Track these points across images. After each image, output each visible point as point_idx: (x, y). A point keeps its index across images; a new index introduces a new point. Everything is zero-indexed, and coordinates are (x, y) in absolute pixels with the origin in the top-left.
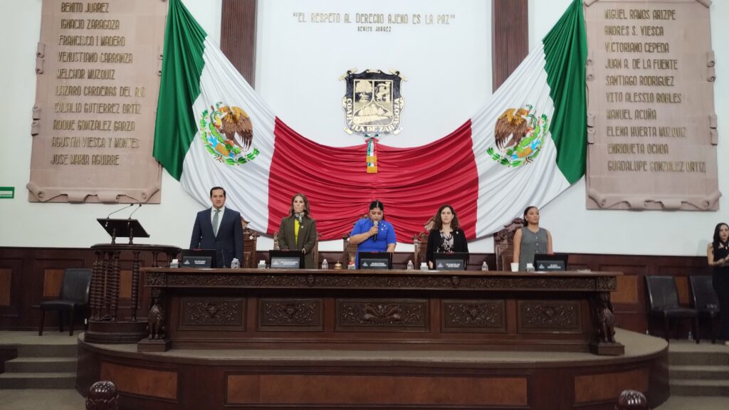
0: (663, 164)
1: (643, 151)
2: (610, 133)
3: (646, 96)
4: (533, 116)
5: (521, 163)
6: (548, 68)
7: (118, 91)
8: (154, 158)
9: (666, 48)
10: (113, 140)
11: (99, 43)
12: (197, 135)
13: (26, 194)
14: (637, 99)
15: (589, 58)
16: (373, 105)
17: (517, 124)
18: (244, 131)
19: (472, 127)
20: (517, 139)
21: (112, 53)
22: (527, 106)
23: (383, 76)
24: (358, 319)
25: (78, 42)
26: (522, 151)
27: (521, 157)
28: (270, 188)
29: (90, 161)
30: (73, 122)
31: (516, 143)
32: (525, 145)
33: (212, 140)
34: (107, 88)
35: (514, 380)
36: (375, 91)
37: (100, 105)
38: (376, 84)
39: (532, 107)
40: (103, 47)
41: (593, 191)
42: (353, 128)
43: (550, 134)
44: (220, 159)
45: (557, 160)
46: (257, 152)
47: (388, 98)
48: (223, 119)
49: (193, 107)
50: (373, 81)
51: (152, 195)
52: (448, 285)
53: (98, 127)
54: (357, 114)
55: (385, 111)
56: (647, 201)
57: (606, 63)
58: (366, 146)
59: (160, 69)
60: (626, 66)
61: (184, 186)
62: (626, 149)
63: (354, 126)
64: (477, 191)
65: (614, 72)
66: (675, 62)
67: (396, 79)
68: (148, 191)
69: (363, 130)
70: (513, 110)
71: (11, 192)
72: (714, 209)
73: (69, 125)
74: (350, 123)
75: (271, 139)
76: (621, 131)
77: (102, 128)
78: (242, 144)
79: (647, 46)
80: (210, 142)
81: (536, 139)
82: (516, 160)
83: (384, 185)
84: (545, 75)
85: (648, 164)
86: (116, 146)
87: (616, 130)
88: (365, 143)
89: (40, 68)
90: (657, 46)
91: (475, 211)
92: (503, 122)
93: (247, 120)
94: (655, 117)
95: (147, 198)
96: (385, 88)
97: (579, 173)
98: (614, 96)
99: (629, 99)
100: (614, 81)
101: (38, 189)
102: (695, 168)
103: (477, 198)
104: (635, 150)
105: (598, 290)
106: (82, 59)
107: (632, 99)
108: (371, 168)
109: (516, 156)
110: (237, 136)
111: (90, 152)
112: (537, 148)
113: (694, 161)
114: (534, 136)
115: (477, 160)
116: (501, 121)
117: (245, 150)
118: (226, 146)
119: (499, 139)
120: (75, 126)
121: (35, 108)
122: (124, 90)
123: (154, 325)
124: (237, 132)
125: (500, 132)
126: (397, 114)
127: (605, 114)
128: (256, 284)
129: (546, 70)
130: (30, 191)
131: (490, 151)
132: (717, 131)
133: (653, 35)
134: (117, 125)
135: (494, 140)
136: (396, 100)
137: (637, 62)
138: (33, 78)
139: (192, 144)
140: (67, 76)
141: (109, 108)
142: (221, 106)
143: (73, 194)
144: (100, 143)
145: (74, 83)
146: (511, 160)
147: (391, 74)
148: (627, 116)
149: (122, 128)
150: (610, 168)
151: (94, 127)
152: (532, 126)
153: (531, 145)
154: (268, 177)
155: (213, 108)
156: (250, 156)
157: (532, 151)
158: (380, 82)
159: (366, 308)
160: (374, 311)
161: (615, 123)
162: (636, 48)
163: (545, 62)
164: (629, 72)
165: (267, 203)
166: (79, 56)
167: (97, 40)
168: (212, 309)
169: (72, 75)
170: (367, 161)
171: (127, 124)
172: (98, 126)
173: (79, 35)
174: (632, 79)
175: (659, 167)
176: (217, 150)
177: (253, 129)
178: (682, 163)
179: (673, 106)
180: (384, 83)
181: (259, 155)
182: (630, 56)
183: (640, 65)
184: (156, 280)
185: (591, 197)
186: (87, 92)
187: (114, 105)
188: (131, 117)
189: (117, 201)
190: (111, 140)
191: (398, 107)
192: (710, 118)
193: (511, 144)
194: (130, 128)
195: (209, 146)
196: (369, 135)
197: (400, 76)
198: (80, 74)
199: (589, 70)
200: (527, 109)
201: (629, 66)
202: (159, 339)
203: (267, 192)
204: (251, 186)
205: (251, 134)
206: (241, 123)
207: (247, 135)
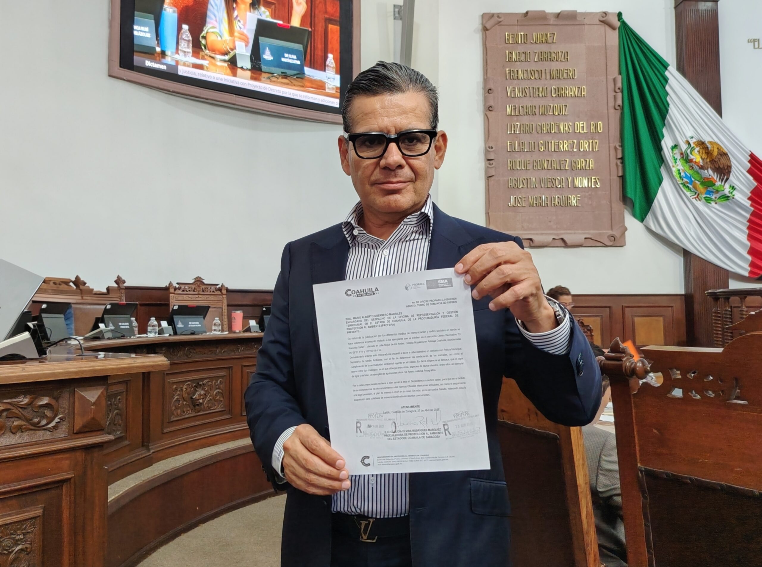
7: (572, 128)
18: (721, 166)
28: (750, 228)
29: (550, 203)
30: (528, 162)
33: (686, 177)
37: (554, 143)
40: (552, 81)
44: (698, 197)
46: (733, 188)
51: (620, 237)
53: (555, 167)
61: (649, 224)
73: (524, 166)
77: (558, 168)
80: (685, 180)
89: (493, 104)
95: (615, 241)
106: (533, 95)
111: (549, 194)
120: (530, 166)
121: (490, 148)
122: (578, 127)
124: (711, 168)
134: (574, 164)
140: (518, 113)
142: (694, 140)
143: (538, 238)
144: (559, 184)
145: (525, 120)
149: (581, 168)
151: (550, 167)
155: (687, 141)
166: (528, 91)
167: (546, 73)
169: (522, 111)
173: (527, 69)
176: (694, 187)
177: (732, 164)
186: (539, 129)
188: (589, 156)
189: (585, 244)
190: (569, 179)
194: (588, 167)
198: (531, 110)
203: (746, 232)
204: (731, 226)
205: (730, 170)
206: (719, 159)
207: (724, 171)
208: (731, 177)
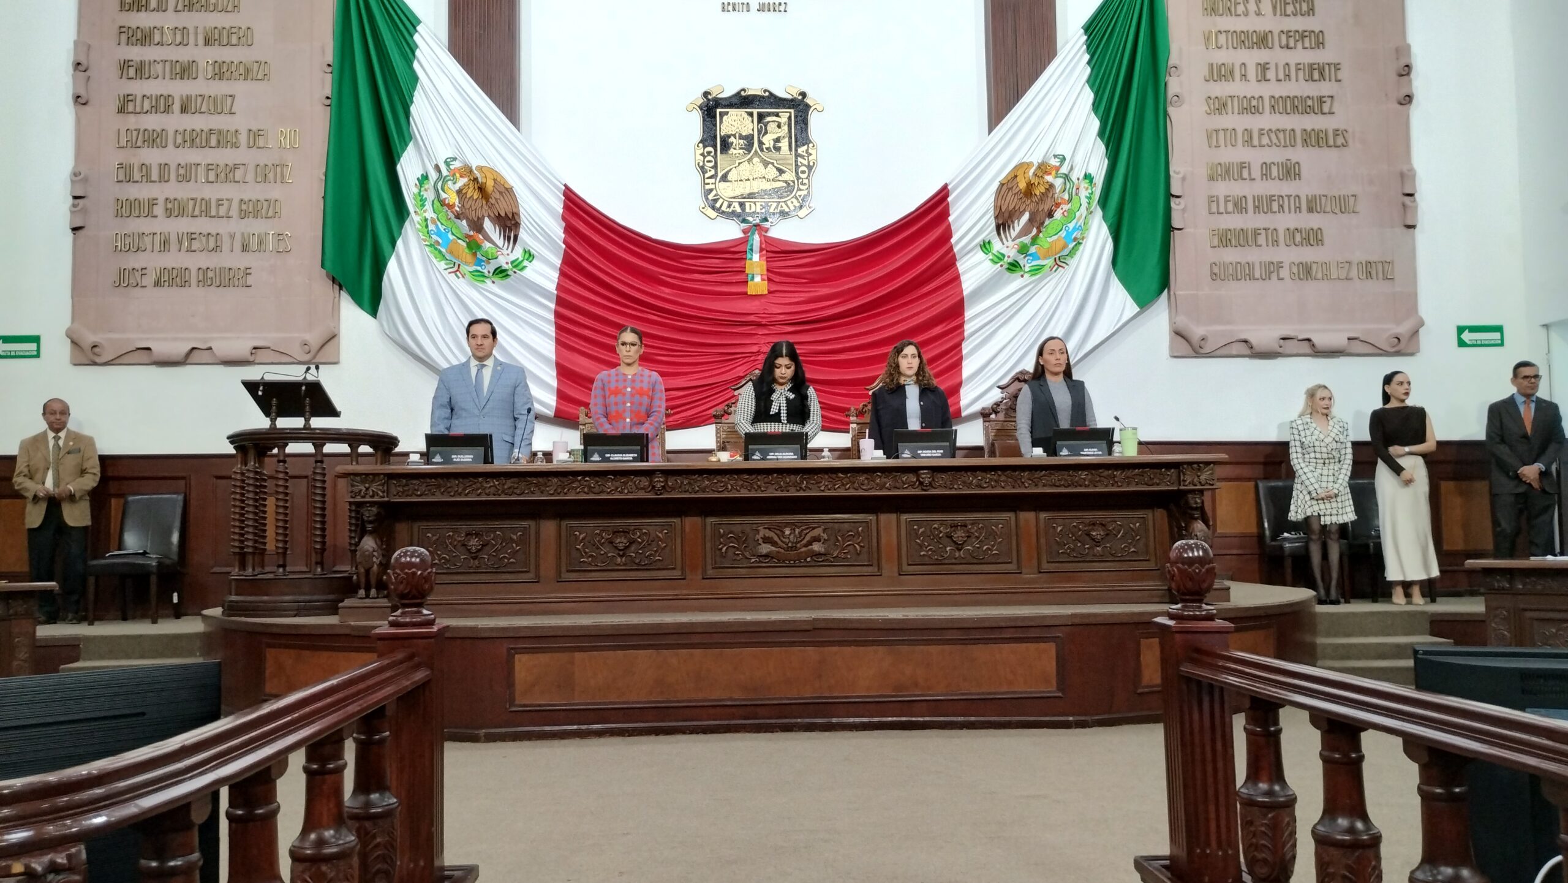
0: (1314, 267)
1: (1276, 242)
2: (1214, 209)
3: (1281, 135)
4: (1067, 177)
5: (1047, 268)
6: (1095, 80)
7: (243, 138)
8: (324, 272)
9: (1318, 40)
10: (238, 237)
11: (201, 41)
12: (407, 224)
13: (66, 347)
14: (1265, 140)
15: (1171, 63)
16: (756, 160)
17: (1038, 194)
18: (503, 215)
19: (949, 199)
20: (1037, 222)
21: (228, 61)
22: (1055, 156)
23: (774, 101)
24: (747, 554)
25: (157, 38)
26: (1046, 246)
27: (1045, 258)
28: (559, 328)
29: (194, 281)
30: (153, 202)
31: (1035, 231)
32: (1052, 234)
33: (439, 233)
34: (220, 132)
35: (1032, 646)
36: (759, 132)
37: (209, 168)
38: (761, 117)
39: (1064, 159)
40: (208, 48)
41: (1182, 321)
42: (718, 205)
43: (1099, 213)
44: (457, 271)
45: (1114, 262)
46: (529, 255)
47: (784, 144)
48: (459, 192)
49: (399, 167)
50: (755, 111)
51: (323, 346)
52: (912, 486)
53: (206, 212)
54: (724, 178)
55: (781, 171)
56: (1284, 339)
57: (1205, 71)
58: (744, 241)
59: (328, 92)
60: (1244, 76)
61: (385, 324)
62: (1244, 238)
63: (721, 201)
64: (961, 326)
65: (1222, 89)
66: (1337, 67)
67: (800, 107)
68: (314, 338)
69: (738, 210)
70: (1029, 165)
71: (33, 346)
72: (1409, 351)
73: (146, 208)
74: (711, 197)
75: (557, 231)
76: (1235, 205)
77: (213, 213)
78: (500, 242)
79: (1284, 37)
80: (435, 237)
81: (1074, 222)
82: (1035, 263)
83: (782, 317)
84: (1089, 96)
85: (1286, 266)
86: (245, 248)
87: (1226, 201)
88: (741, 235)
89: (82, 93)
90: (1303, 37)
91: (957, 365)
92: (1010, 189)
93: (508, 191)
94: (1298, 175)
95: (312, 353)
96: (779, 126)
97: (1155, 285)
98: (1221, 134)
99: (1249, 142)
100: (1220, 106)
101: (90, 338)
102: (1374, 273)
103: (963, 339)
104: (1262, 240)
105: (1182, 488)
106: (168, 75)
107: (1256, 142)
108: (757, 284)
109: (1035, 257)
110: (488, 225)
111: (194, 262)
112: (1075, 239)
113: (1372, 259)
114: (1069, 216)
115: (962, 266)
116: (1005, 188)
117: (505, 252)
118: (469, 246)
119: (1003, 224)
120: (159, 210)
121: (75, 174)
122: (256, 135)
123: (368, 572)
124: (489, 216)
125: (1003, 209)
126: (802, 176)
127: (1204, 172)
128: (556, 493)
129: (1091, 88)
130: (74, 343)
131: (985, 246)
132: (1415, 201)
133: (1295, 15)
134: (244, 207)
135: (994, 225)
136: (802, 150)
137: (1264, 68)
138: (67, 113)
139: (400, 243)
140: (138, 109)
141: (228, 174)
142: (456, 165)
143: (161, 348)
144: (212, 244)
145: (152, 122)
146: (1027, 264)
147: (790, 97)
148: (1245, 174)
149: (256, 214)
150: (1214, 276)
151: (197, 212)
152: (1066, 197)
153: (1063, 234)
154: (553, 306)
155: (437, 168)
156: (517, 265)
157: (1065, 247)
158: (769, 114)
159: (761, 534)
160: (776, 538)
161: (1223, 188)
162: (1263, 40)
163: (1089, 70)
164: (1252, 88)
165: (553, 357)
166: (159, 67)
167: (196, 34)
168: (474, 542)
169: (147, 106)
170: (747, 272)
171: (265, 204)
172: (205, 209)
173: (158, 25)
174: (1254, 103)
175: (1306, 271)
176: (451, 252)
177: (521, 209)
178: (1349, 263)
179: (1333, 153)
180: (777, 115)
181: (534, 262)
182: (1253, 57)
183: (1270, 74)
184: (367, 489)
185: (1179, 334)
186: (179, 140)
187: (236, 167)
188: (274, 192)
189: (251, 359)
190: (232, 237)
191: (806, 162)
192: (1402, 175)
193: (1024, 232)
194: (270, 214)
195: (434, 246)
196: (750, 219)
197: (808, 101)
198: (163, 104)
199: (1174, 85)
200: (1054, 162)
201: (1248, 77)
202: (377, 598)
203: (552, 336)
204: (521, 323)
205: (518, 220)
206: (496, 199)
207: (508, 224)
208: (522, 234)
